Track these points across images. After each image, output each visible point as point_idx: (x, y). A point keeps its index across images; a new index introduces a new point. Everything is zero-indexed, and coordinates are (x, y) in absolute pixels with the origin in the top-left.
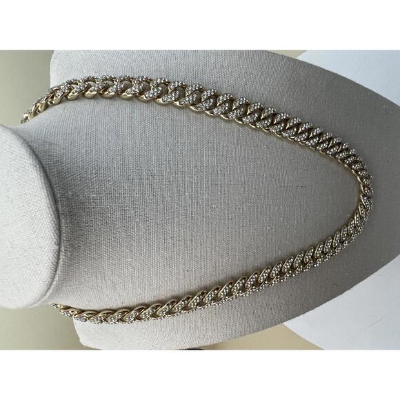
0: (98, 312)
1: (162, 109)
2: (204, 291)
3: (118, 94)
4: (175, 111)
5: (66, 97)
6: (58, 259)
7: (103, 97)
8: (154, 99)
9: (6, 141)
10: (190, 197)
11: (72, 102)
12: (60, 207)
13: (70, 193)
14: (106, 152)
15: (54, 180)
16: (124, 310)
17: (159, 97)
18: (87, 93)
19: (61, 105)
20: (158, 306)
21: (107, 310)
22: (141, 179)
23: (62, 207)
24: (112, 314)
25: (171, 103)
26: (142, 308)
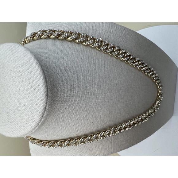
0: (49, 142)
1: (85, 47)
2: (99, 132)
3: (65, 39)
4: (90, 49)
5: (41, 37)
6: (45, 111)
7: (59, 39)
8: (81, 42)
9: (21, 51)
10: (97, 88)
11: (44, 40)
12: (48, 85)
13: (51, 79)
14: (64, 63)
15: (45, 72)
16: (62, 140)
17: (84, 42)
18: (51, 36)
19: (38, 41)
20: (78, 139)
21: (54, 140)
22: (78, 77)
23: (49, 85)
24: (57, 142)
25: (89, 45)
26: (71, 140)
